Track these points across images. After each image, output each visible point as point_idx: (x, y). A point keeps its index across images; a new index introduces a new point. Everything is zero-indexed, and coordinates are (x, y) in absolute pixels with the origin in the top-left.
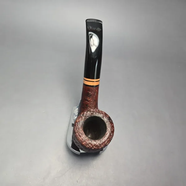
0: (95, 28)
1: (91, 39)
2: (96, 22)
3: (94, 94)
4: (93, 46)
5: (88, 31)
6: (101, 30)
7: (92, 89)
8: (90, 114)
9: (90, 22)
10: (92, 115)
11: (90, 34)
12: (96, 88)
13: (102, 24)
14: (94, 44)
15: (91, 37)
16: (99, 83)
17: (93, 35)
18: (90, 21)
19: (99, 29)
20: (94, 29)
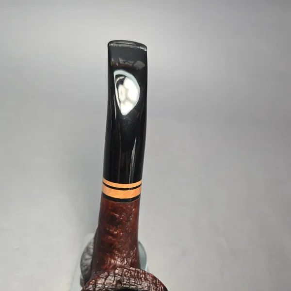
0: (132, 62)
1: (121, 87)
2: (131, 46)
3: (129, 218)
4: (124, 102)
5: (112, 68)
6: (144, 65)
7: (122, 208)
8: (115, 283)
9: (118, 47)
10: (119, 285)
11: (118, 76)
12: (132, 205)
13: (146, 52)
14: (127, 99)
15: (121, 82)
16: (140, 190)
17: (125, 76)
18: (117, 45)
19: (139, 64)
20: (130, 63)
